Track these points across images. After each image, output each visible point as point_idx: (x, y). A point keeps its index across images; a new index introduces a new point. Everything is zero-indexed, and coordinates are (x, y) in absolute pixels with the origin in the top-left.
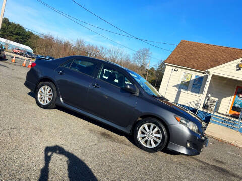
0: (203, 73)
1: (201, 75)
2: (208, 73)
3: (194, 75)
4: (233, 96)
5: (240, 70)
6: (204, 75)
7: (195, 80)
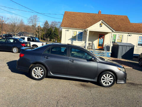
0: (82, 30)
1: (81, 31)
2: (87, 30)
3: (78, 32)
4: (98, 39)
5: (101, 26)
6: (83, 31)
7: (79, 34)
